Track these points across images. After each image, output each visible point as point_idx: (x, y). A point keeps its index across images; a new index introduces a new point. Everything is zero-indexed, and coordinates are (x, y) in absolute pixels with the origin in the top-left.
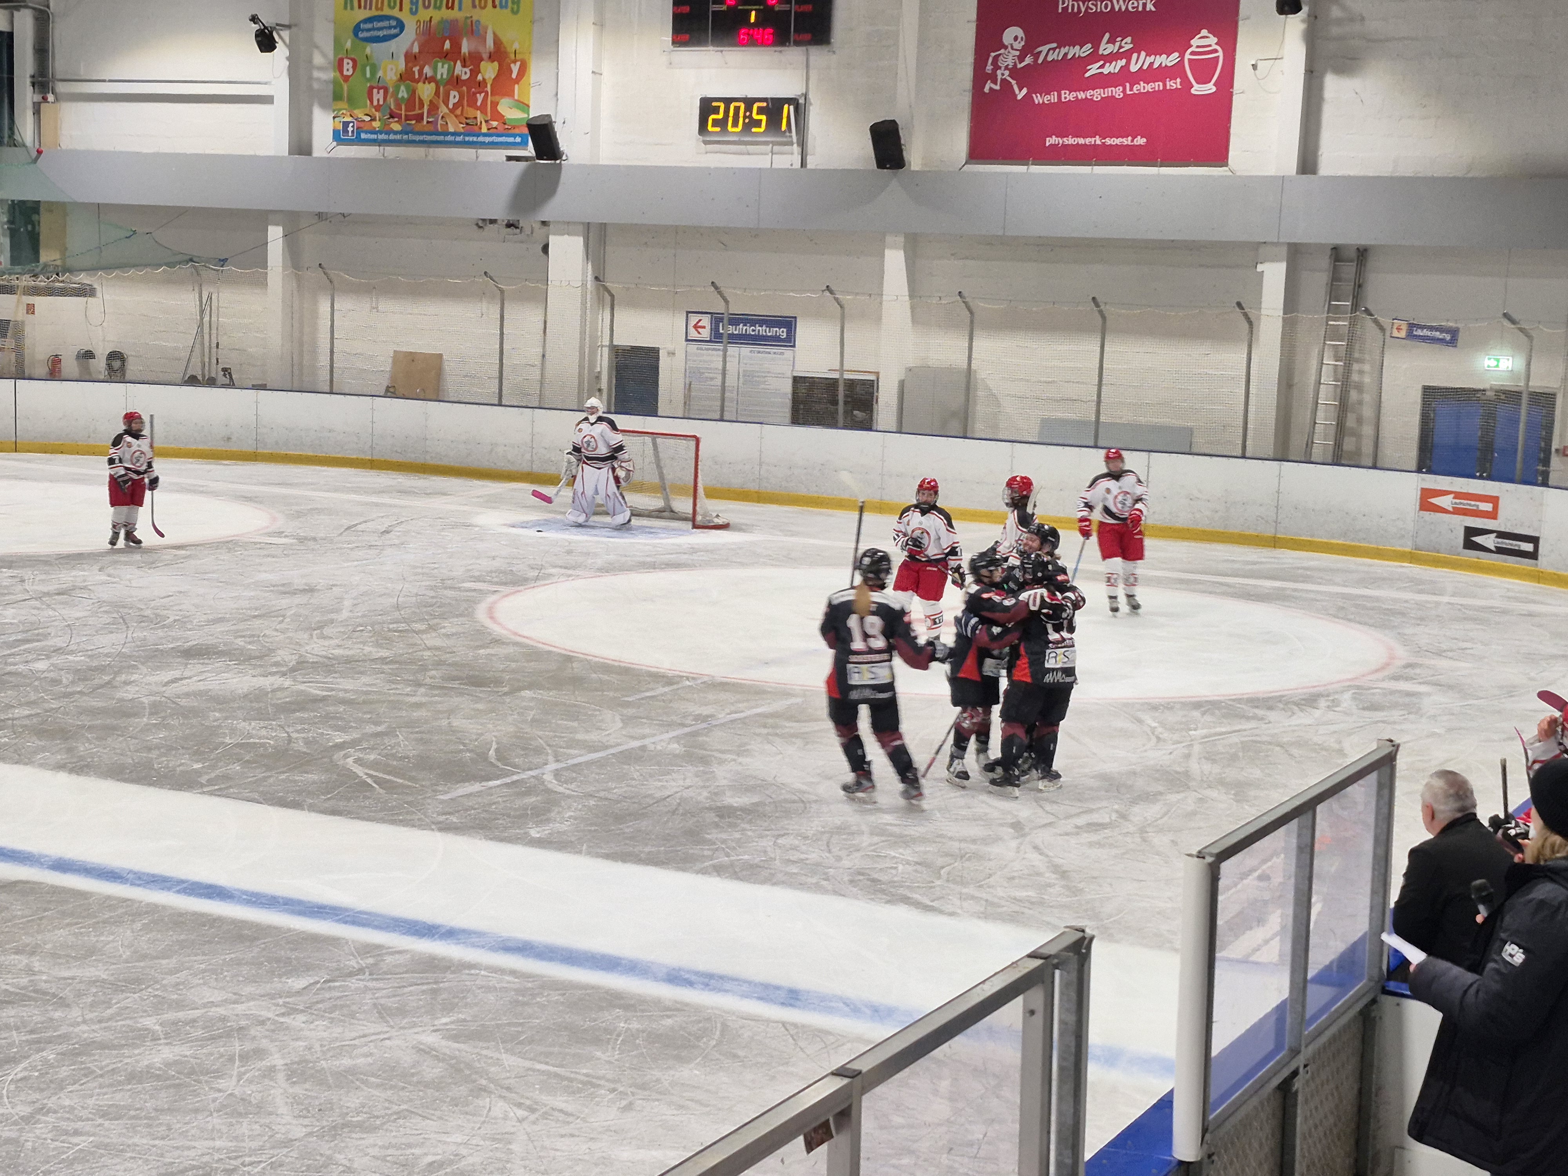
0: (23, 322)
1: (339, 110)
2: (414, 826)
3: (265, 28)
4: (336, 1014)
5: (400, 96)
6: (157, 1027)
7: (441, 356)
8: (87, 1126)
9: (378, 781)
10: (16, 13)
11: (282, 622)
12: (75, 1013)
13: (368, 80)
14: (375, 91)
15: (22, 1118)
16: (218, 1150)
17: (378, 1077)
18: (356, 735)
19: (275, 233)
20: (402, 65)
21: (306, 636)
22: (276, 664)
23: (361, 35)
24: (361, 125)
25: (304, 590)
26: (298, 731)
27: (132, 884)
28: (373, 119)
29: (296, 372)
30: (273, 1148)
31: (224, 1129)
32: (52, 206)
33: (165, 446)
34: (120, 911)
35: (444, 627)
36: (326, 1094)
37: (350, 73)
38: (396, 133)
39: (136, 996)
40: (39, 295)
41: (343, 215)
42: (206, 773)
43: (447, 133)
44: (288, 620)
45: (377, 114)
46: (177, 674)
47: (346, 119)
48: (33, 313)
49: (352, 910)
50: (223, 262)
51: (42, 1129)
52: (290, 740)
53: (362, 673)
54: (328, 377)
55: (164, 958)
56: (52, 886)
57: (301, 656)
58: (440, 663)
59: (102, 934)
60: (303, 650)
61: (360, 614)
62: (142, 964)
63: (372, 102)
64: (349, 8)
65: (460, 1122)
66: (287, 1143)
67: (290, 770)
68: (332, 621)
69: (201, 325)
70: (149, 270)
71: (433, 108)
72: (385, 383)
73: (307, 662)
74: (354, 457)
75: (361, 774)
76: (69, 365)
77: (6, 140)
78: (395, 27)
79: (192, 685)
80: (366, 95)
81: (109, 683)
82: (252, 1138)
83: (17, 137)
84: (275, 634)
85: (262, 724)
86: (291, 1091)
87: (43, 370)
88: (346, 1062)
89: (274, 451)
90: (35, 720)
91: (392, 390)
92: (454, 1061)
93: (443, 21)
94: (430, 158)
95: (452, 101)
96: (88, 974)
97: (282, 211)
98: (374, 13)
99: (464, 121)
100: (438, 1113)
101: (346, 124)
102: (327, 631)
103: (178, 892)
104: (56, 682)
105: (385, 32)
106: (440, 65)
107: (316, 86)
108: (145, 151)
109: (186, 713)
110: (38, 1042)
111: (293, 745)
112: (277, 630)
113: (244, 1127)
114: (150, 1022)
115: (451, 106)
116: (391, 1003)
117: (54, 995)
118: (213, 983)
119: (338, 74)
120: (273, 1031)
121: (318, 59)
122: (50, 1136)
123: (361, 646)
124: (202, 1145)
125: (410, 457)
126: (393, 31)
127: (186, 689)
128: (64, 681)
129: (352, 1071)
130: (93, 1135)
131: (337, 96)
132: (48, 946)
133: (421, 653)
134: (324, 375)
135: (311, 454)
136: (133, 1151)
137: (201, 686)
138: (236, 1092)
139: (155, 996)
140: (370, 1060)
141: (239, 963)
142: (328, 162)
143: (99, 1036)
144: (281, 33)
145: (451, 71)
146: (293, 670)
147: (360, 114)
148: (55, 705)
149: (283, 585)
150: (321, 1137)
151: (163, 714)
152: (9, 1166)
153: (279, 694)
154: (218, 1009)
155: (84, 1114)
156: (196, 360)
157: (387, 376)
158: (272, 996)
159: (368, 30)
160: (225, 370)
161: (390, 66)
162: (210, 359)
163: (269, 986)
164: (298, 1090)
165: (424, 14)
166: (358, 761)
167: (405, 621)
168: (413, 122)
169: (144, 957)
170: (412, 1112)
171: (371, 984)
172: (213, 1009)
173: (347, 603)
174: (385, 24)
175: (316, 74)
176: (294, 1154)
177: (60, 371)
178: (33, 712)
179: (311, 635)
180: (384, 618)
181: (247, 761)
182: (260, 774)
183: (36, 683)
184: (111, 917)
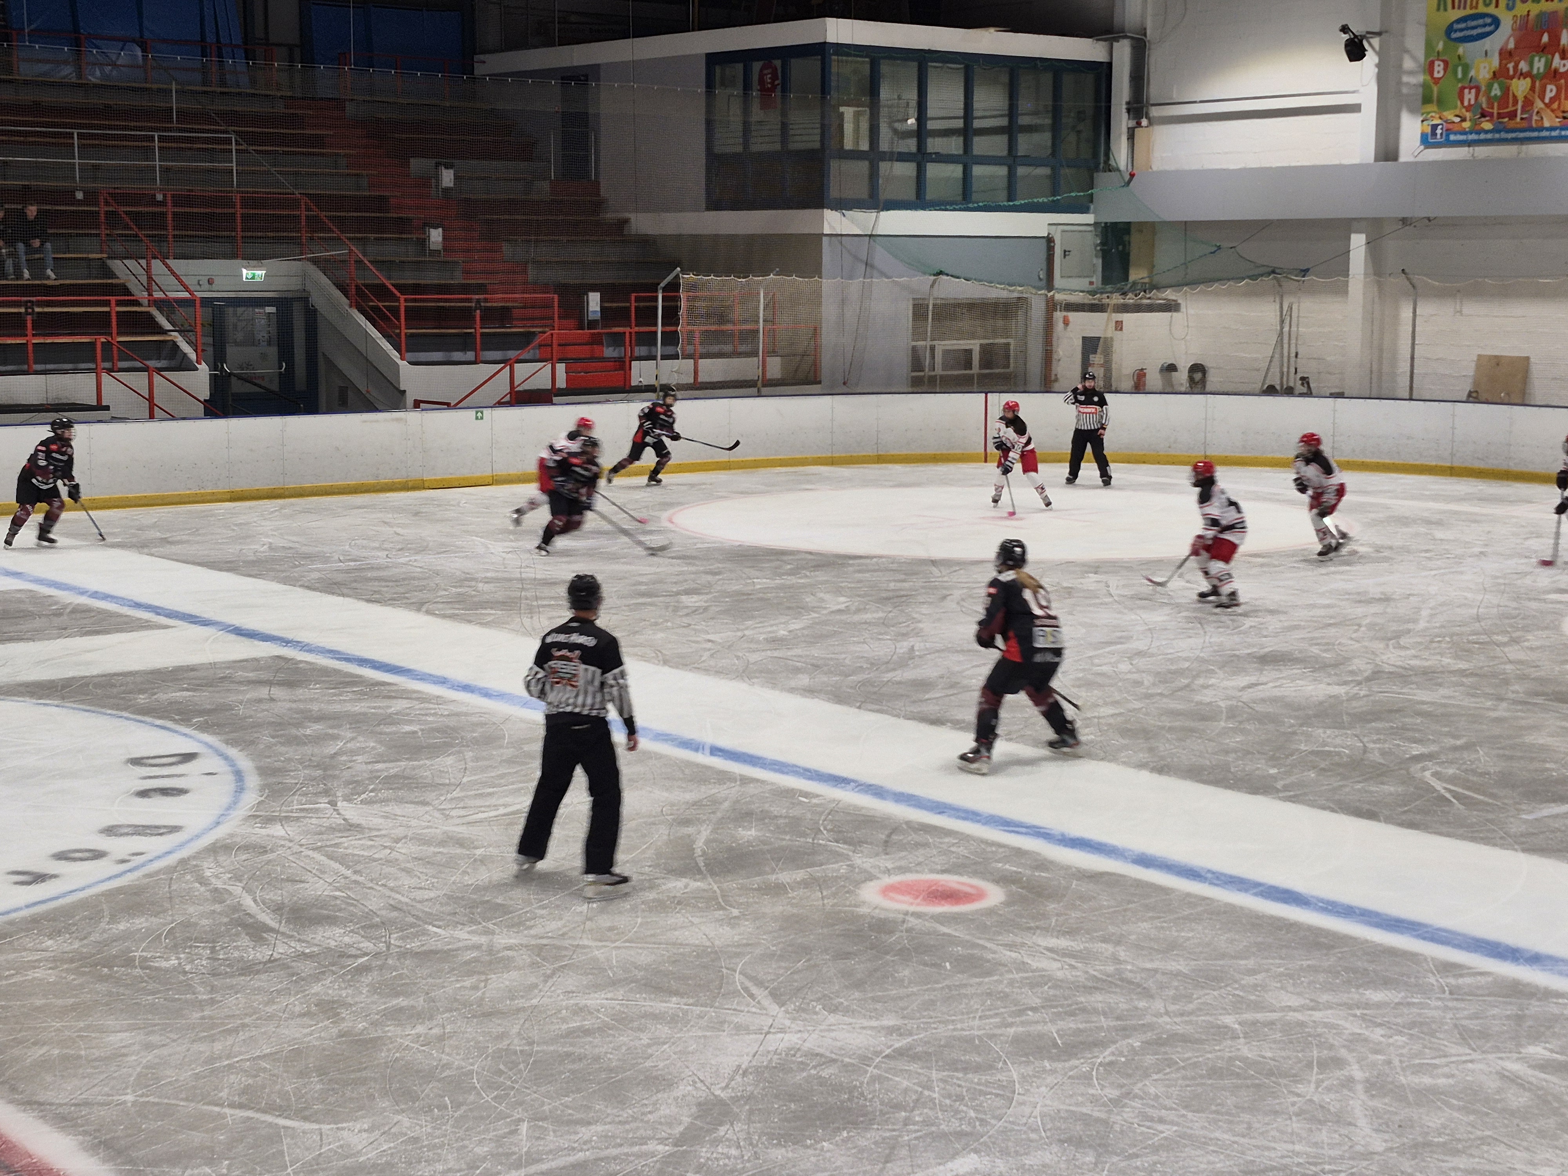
0: (1112, 338)
1: (1428, 113)
2: (1495, 845)
3: (1356, 36)
4: (1414, 1031)
5: (1493, 94)
6: (1237, 1026)
7: (1528, 358)
8: (1171, 1116)
9: (1456, 795)
10: (1115, 44)
11: (1356, 631)
12: (1158, 1005)
13: (1460, 81)
14: (1466, 91)
15: (1110, 1100)
16: (1298, 1154)
17: (1459, 1099)
18: (1433, 748)
19: (1358, 241)
20: (1495, 62)
21: (1382, 646)
22: (1352, 673)
23: (1454, 35)
24: (1450, 126)
25: (1380, 600)
26: (1374, 742)
27: (1211, 883)
28: (1463, 120)
29: (1375, 380)
30: (1352, 1158)
31: (1304, 1134)
32: (1142, 226)
33: (1244, 455)
34: (1200, 909)
35: (1528, 640)
36: (1407, 1110)
37: (1440, 75)
38: (1487, 132)
39: (1215, 993)
40: (1128, 312)
41: (1429, 219)
42: (1282, 779)
43: (1542, 129)
44: (1363, 629)
45: (1468, 115)
46: (1253, 679)
47: (1436, 122)
48: (1121, 329)
49: (1431, 926)
50: (1305, 272)
51: (1128, 1114)
52: (1365, 750)
53: (1440, 685)
54: (1408, 383)
55: (1242, 959)
56: (1136, 880)
57: (1377, 665)
58: (1523, 678)
59: (1183, 930)
60: (1378, 659)
61: (1438, 625)
62: (1221, 962)
63: (1462, 103)
64: (1442, 7)
65: (1548, 1156)
66: (1368, 1155)
67: (1366, 780)
68: (1409, 631)
69: (1281, 334)
70: (1231, 283)
71: (1528, 103)
72: (1468, 387)
73: (1383, 672)
74: (1434, 463)
75: (1439, 788)
76: (1154, 379)
77: (1102, 165)
78: (1490, 25)
79: (1268, 691)
80: (1456, 96)
81: (1187, 686)
82: (1332, 1146)
83: (1112, 162)
84: (1350, 642)
85: (1337, 732)
86: (1370, 1103)
87: (1128, 384)
88: (1427, 1080)
89: (1351, 459)
90: (1119, 719)
91: (1474, 395)
92: (1540, 1093)
93: (1541, 15)
94: (1522, 155)
95: (1549, 95)
96: (1169, 967)
97: (1365, 219)
98: (1469, 12)
99: (1561, 115)
100: (1525, 1144)
101: (1434, 127)
102: (1403, 641)
103: (1256, 894)
104: (1138, 683)
105: (1479, 31)
106: (1537, 59)
107: (1405, 90)
108: (1232, 167)
109: (1263, 719)
110: (1124, 1029)
111: (1368, 755)
112: (1352, 639)
113: (1323, 1135)
114: (1229, 1020)
115: (1547, 100)
116: (1473, 1024)
117: (1139, 985)
118: (1291, 989)
119: (1428, 78)
120: (1351, 1041)
121: (1408, 64)
122: (1136, 1120)
123: (1439, 657)
124: (1282, 1147)
125: (1492, 463)
126: (1488, 29)
127: (1261, 695)
128: (1146, 683)
129: (1433, 1090)
130: (1177, 1124)
131: (1427, 100)
132: (1133, 937)
133: (1503, 667)
134: (1404, 382)
135: (1387, 461)
136: (1216, 1144)
137: (1277, 692)
138: (1315, 1099)
139: (1234, 995)
140: (1451, 1081)
141: (1314, 969)
142: (1415, 166)
143: (1180, 1029)
144: (1371, 40)
145: (1548, 64)
146: (1368, 679)
147: (1449, 115)
148: (1137, 705)
149: (1359, 593)
150: (1402, 1154)
151: (1239, 719)
152: (1099, 1145)
153: (1354, 704)
154: (1296, 1014)
155: (1168, 1103)
156: (1275, 370)
157: (1470, 380)
158: (1350, 1007)
159: (1461, 30)
160: (1303, 379)
161: (1482, 65)
162: (1288, 368)
163: (1346, 995)
164: (1377, 1103)
165: (1521, 9)
166: (1436, 775)
167: (1485, 632)
168: (1506, 120)
169: (1223, 956)
170: (1496, 1139)
171: (1450, 1004)
172: (1291, 1014)
173: (1425, 613)
174: (1480, 22)
175: (1405, 79)
176: (1375, 1168)
177: (1144, 385)
178: (1117, 711)
179: (1387, 645)
180: (1464, 629)
181: (1323, 770)
182: (1336, 782)
183: (1120, 684)
184: (1191, 914)
